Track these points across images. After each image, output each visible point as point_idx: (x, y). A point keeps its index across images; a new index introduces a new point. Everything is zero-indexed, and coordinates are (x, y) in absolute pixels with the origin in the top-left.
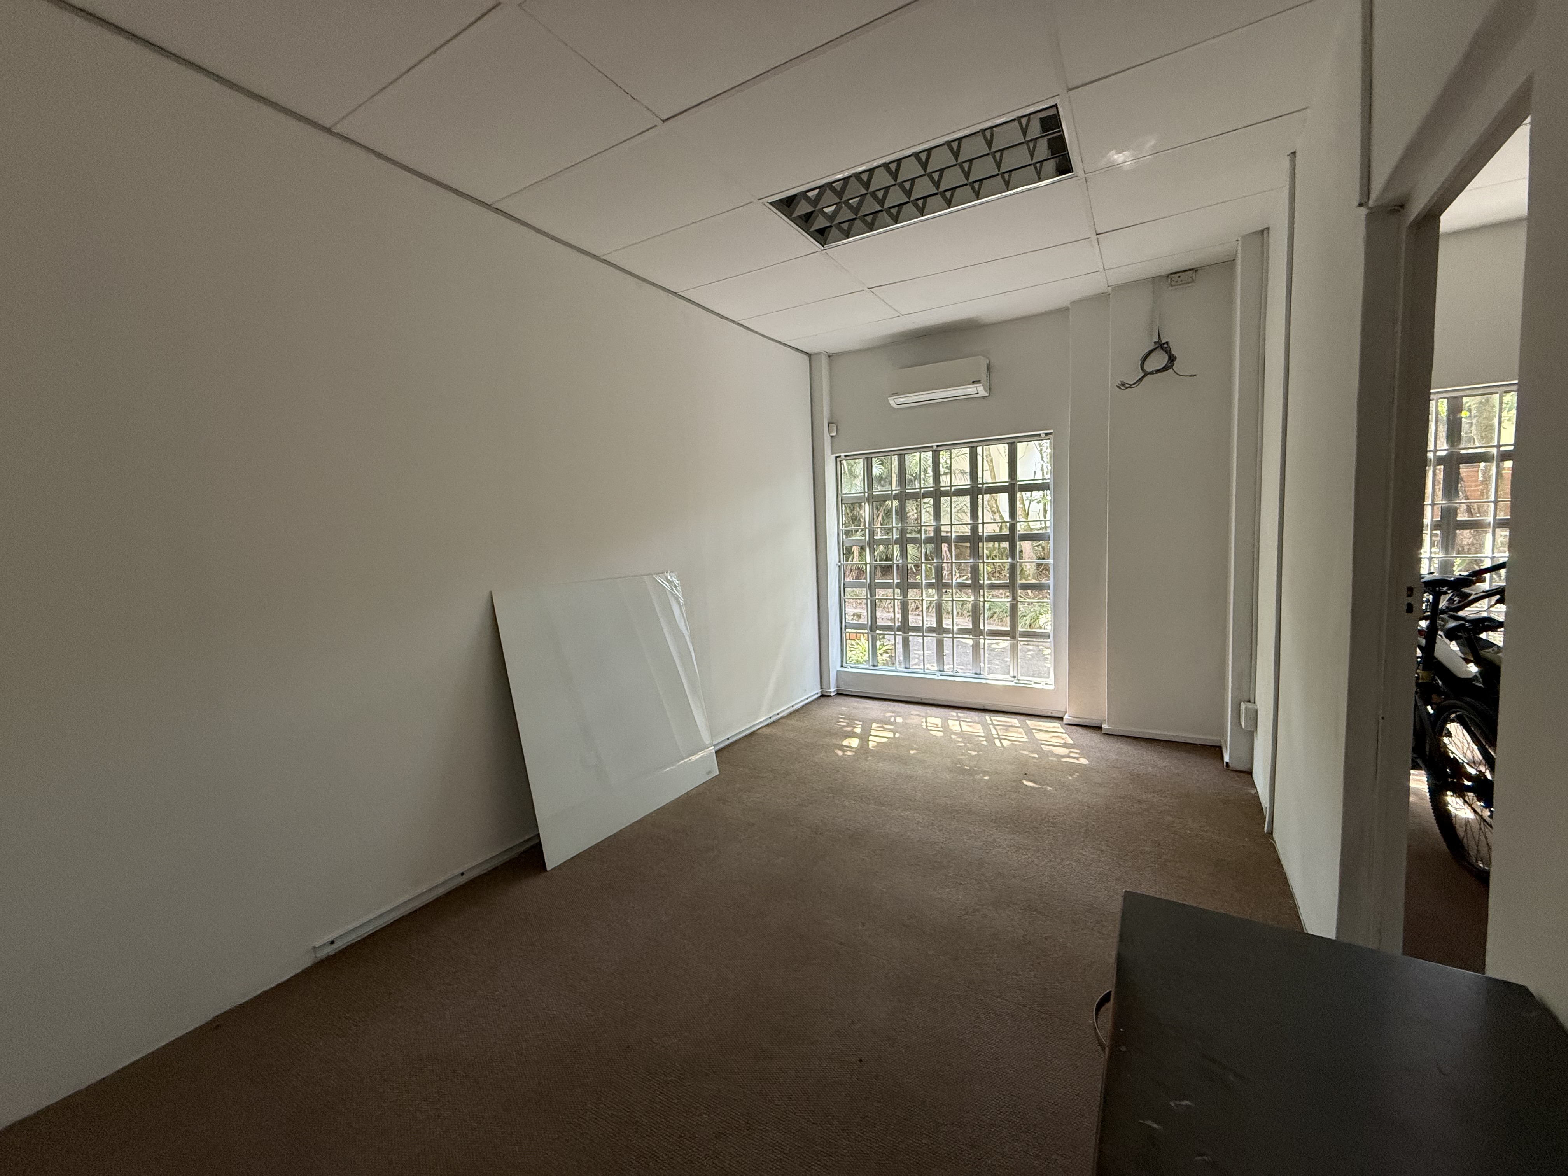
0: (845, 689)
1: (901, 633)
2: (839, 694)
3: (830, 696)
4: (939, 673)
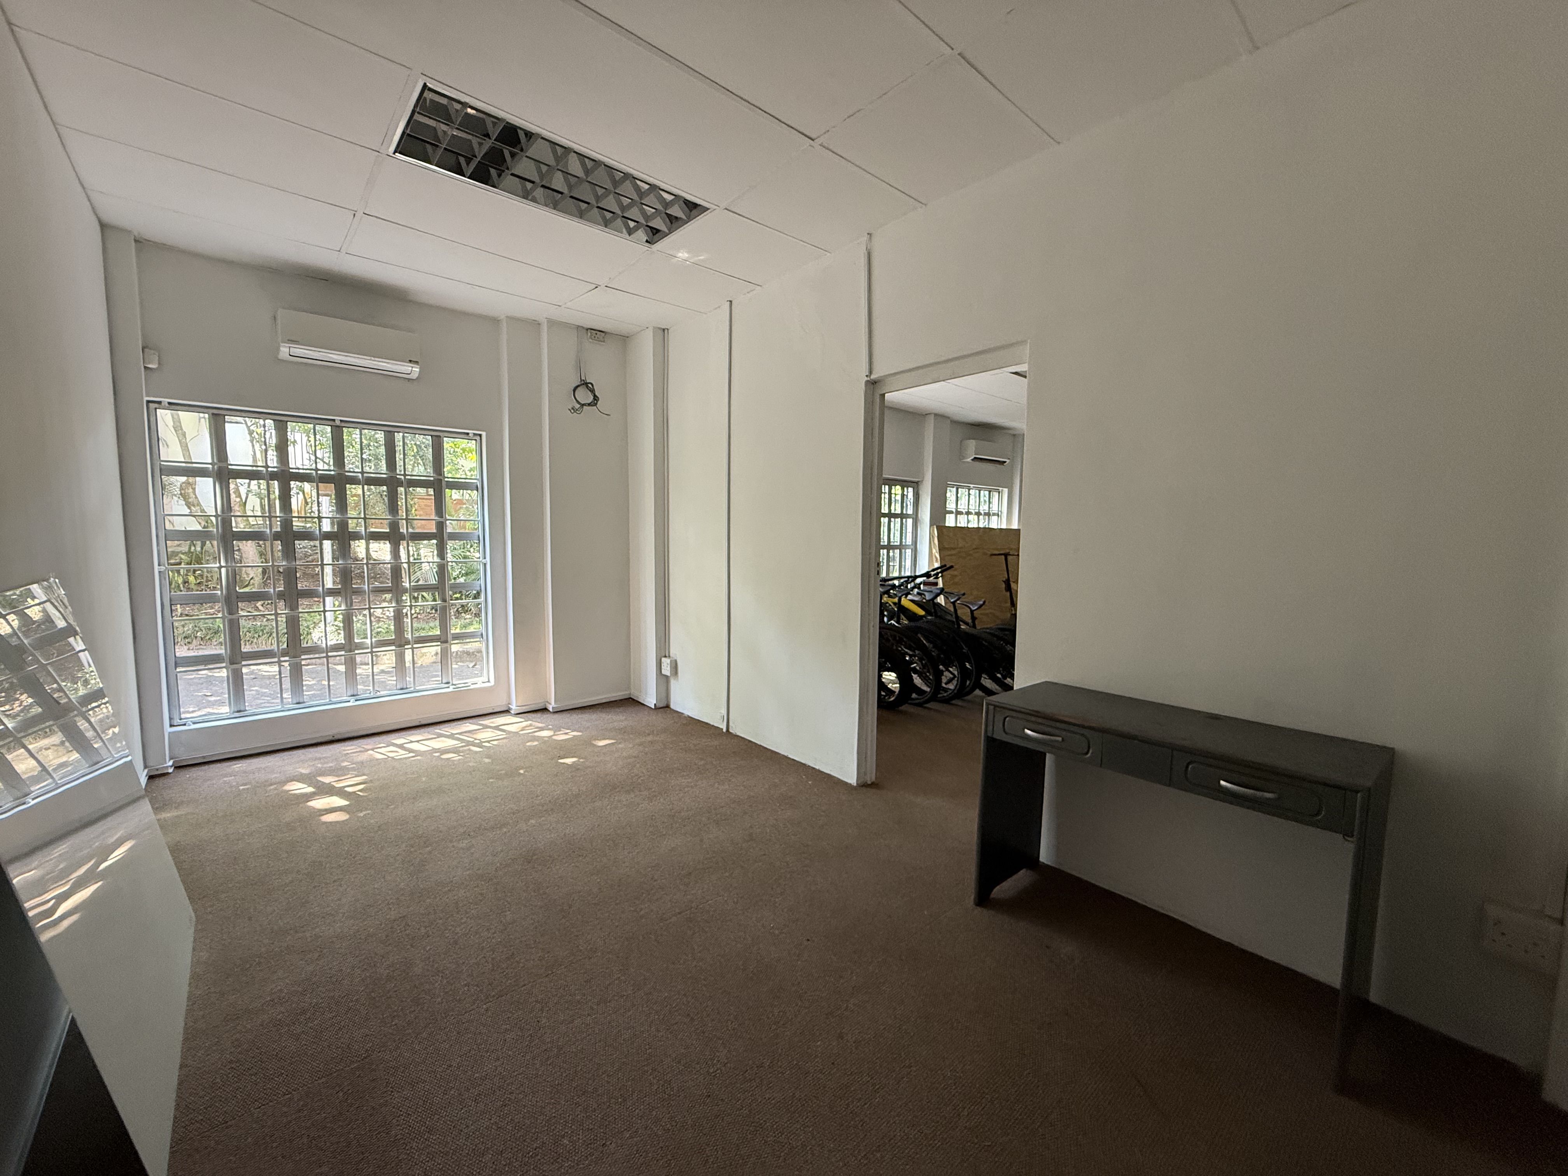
0: (186, 756)
1: (287, 658)
2: (178, 767)
3: (168, 774)
4: (352, 699)
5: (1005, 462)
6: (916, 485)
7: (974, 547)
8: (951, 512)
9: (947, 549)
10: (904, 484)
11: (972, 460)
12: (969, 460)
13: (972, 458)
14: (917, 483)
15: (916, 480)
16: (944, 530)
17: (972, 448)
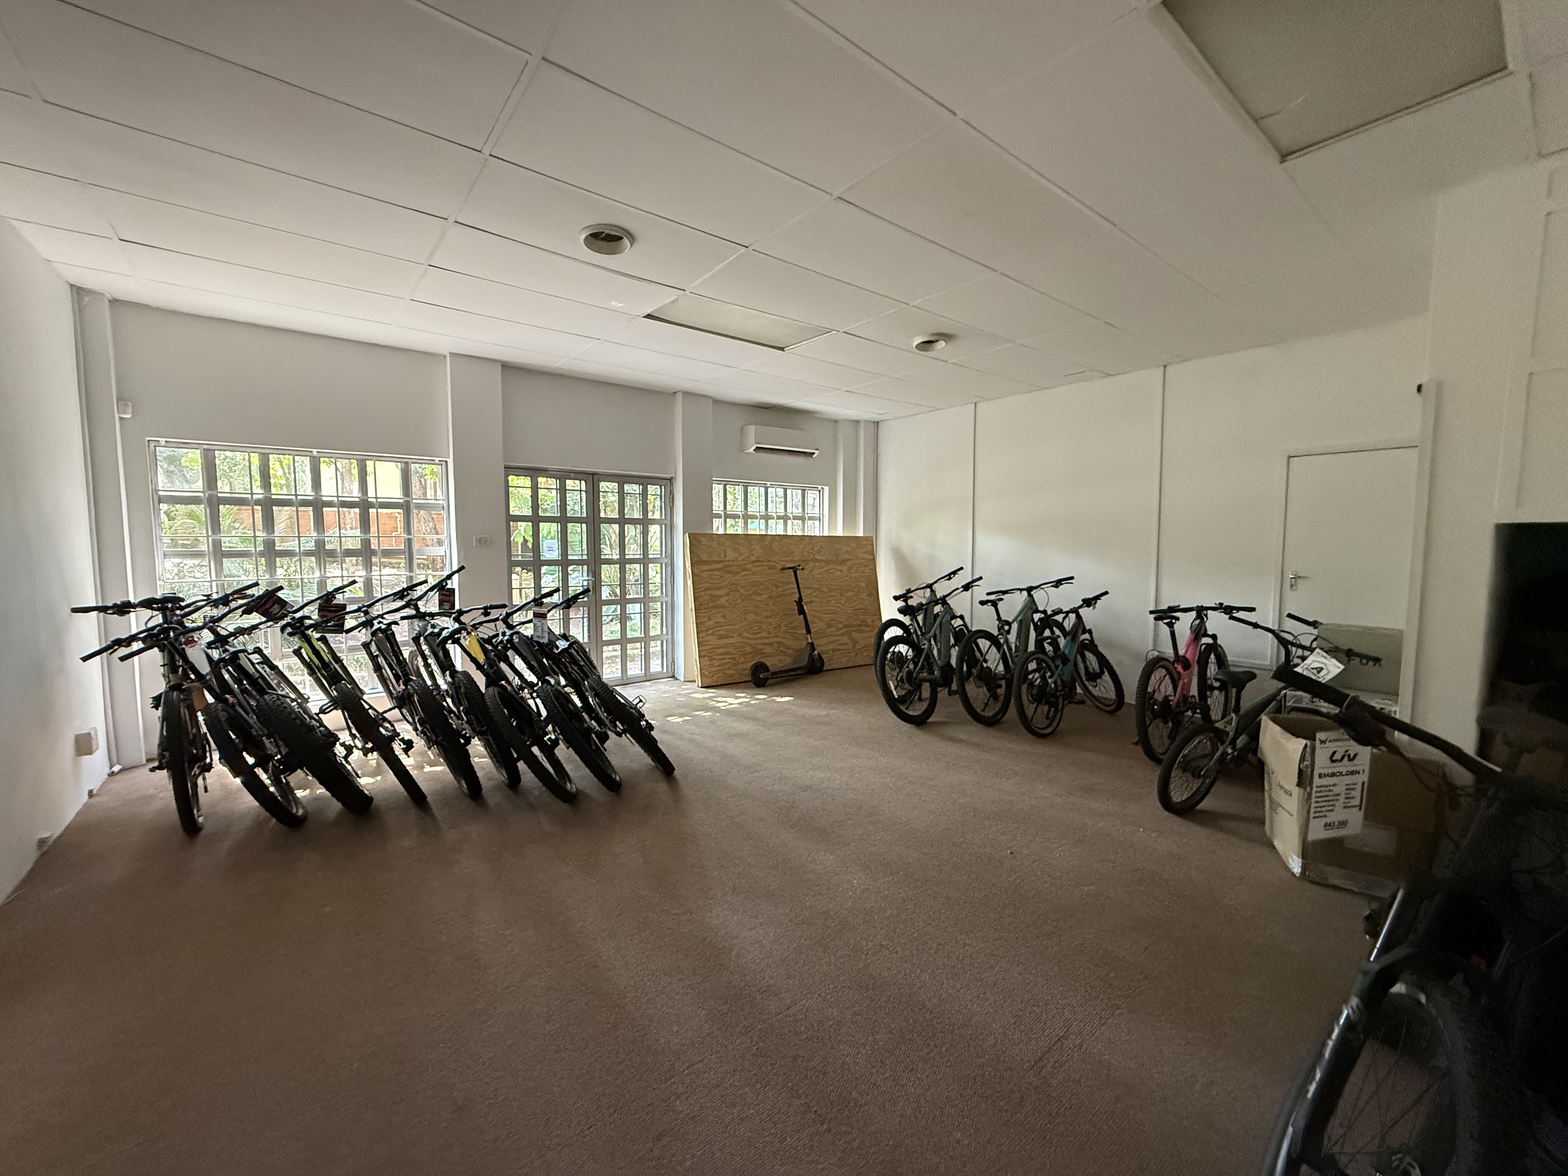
5: (813, 453)
6: (668, 482)
7: (753, 558)
8: (718, 516)
9: (706, 563)
10: (644, 481)
11: (755, 450)
12: (751, 450)
13: (754, 448)
14: (671, 479)
15: (668, 476)
16: (704, 541)
17: (752, 438)
